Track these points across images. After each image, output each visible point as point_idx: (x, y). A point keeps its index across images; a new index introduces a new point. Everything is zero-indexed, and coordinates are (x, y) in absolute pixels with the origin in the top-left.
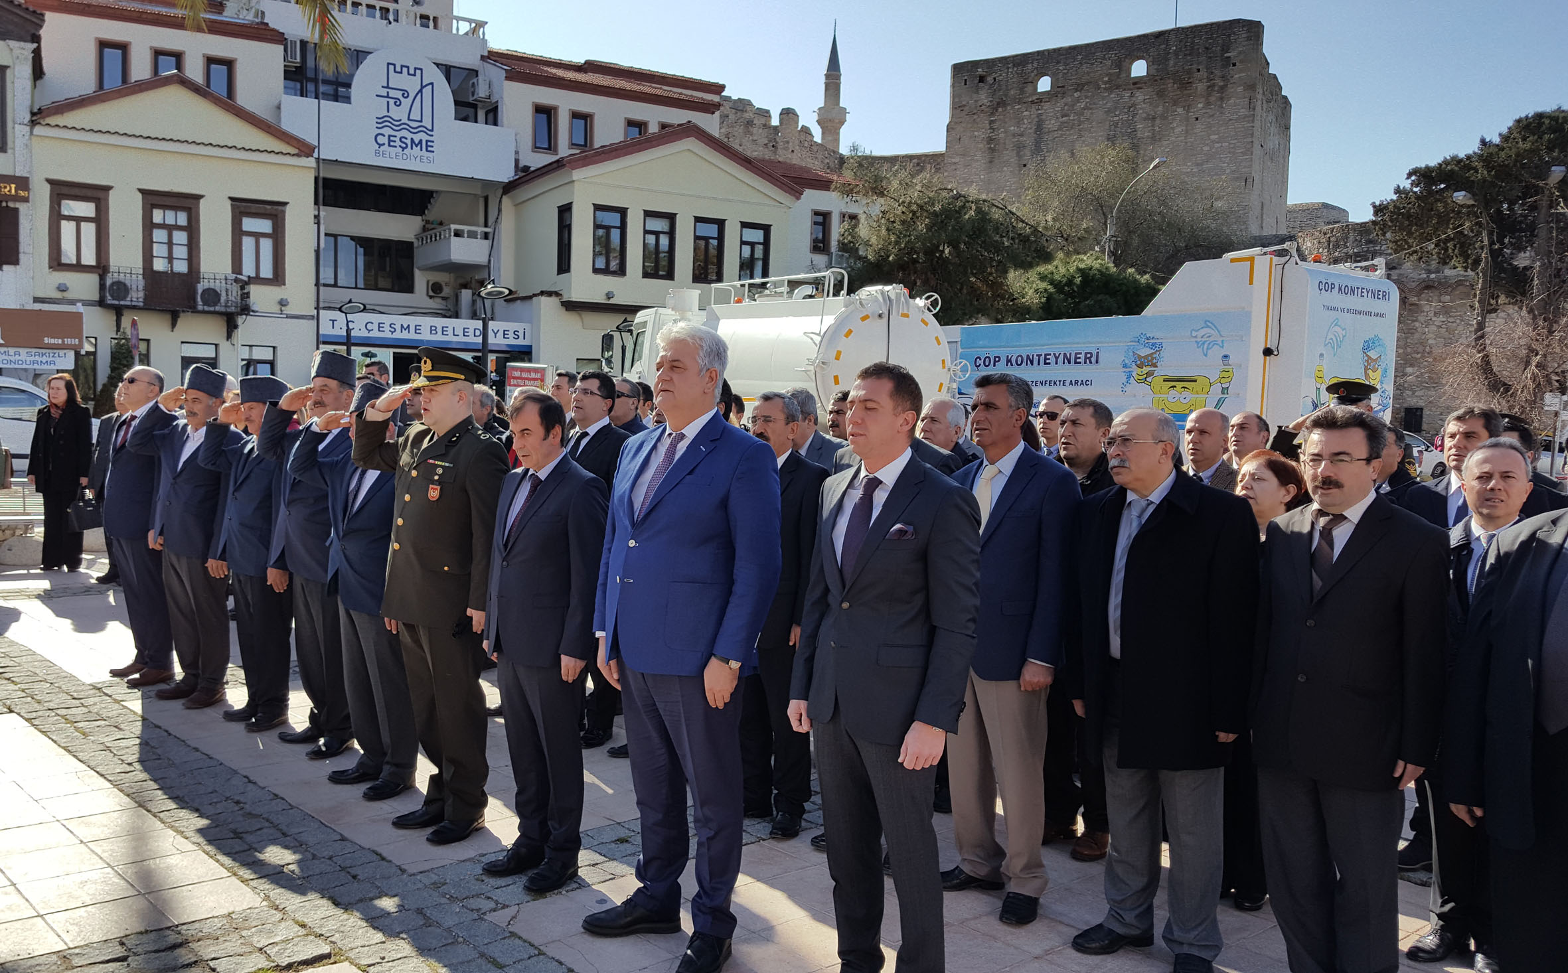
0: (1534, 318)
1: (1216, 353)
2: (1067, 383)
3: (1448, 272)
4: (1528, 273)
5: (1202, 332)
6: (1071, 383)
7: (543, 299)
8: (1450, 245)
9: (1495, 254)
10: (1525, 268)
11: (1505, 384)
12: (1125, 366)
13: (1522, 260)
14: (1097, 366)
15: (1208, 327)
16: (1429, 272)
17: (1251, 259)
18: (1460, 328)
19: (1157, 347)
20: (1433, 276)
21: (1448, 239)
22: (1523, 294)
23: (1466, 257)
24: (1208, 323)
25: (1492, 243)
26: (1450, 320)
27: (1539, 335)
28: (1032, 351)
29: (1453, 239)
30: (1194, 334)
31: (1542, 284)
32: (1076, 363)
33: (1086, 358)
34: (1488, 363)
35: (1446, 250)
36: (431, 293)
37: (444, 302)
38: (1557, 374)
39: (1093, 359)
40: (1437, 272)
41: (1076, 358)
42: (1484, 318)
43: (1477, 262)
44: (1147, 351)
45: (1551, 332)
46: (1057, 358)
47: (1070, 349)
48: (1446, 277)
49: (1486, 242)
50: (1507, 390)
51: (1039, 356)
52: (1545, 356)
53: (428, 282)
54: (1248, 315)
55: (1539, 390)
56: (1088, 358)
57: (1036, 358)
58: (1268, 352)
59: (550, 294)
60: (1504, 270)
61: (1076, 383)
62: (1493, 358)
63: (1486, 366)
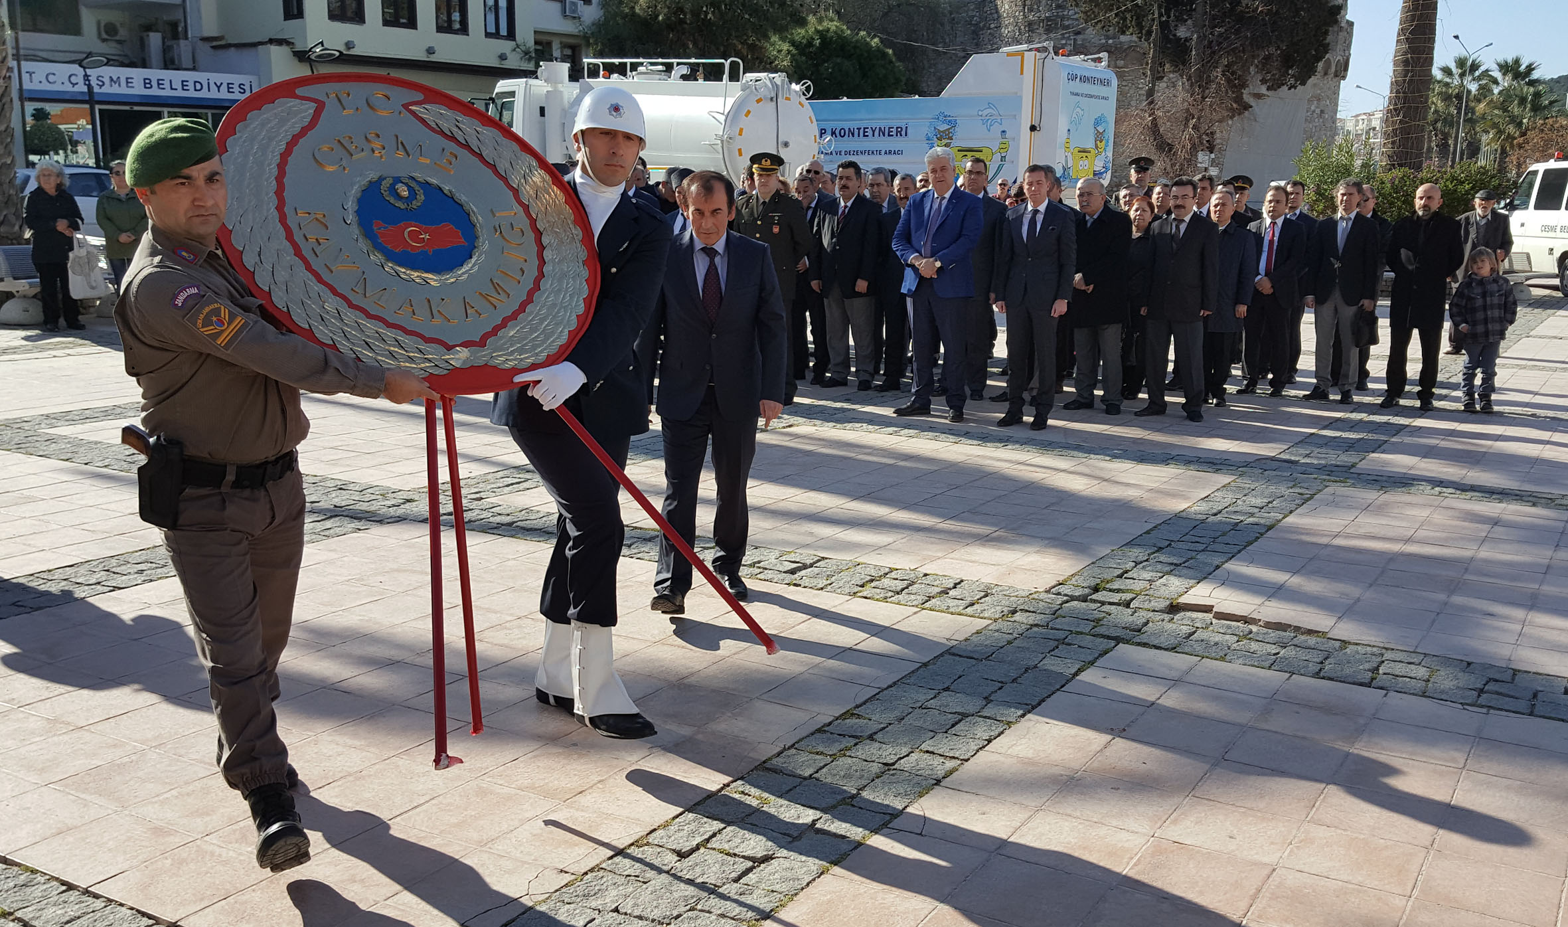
0: (1192, 85)
1: (996, 129)
2: (883, 153)
3: (1123, 38)
4: (1188, 44)
5: (985, 112)
6: (886, 153)
7: (274, 49)
8: (1128, 16)
9: (1164, 26)
10: (1187, 40)
11: (1169, 144)
12: (928, 139)
13: (1182, 32)
14: (906, 138)
15: (990, 107)
16: (1108, 38)
17: (1021, 54)
18: (1132, 92)
19: (953, 124)
20: (1110, 41)
21: (1127, 10)
22: (1184, 63)
23: (1140, 26)
24: (990, 105)
25: (1161, 15)
26: (1124, 83)
27: (1195, 100)
28: (854, 125)
29: (1130, 11)
30: (980, 113)
31: (1197, 54)
32: (889, 135)
33: (897, 132)
34: (1156, 125)
35: (1125, 19)
36: (105, 36)
37: (118, 46)
38: (1207, 135)
39: (903, 133)
40: (1114, 38)
41: (889, 132)
42: (1154, 85)
43: (1149, 33)
44: (946, 127)
45: (1204, 98)
46: (874, 132)
47: (883, 124)
48: (1121, 43)
49: (1156, 15)
50: (1170, 150)
51: (859, 129)
52: (1199, 119)
53: (99, 23)
54: (1021, 97)
55: (1194, 150)
56: (899, 131)
57: (856, 131)
58: (1033, 128)
59: (280, 42)
60: (1169, 41)
61: (890, 152)
62: (1160, 122)
63: (1154, 128)
